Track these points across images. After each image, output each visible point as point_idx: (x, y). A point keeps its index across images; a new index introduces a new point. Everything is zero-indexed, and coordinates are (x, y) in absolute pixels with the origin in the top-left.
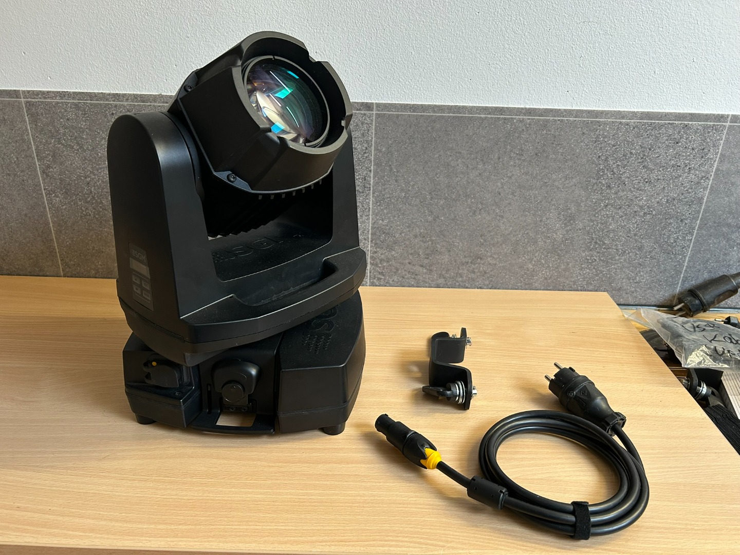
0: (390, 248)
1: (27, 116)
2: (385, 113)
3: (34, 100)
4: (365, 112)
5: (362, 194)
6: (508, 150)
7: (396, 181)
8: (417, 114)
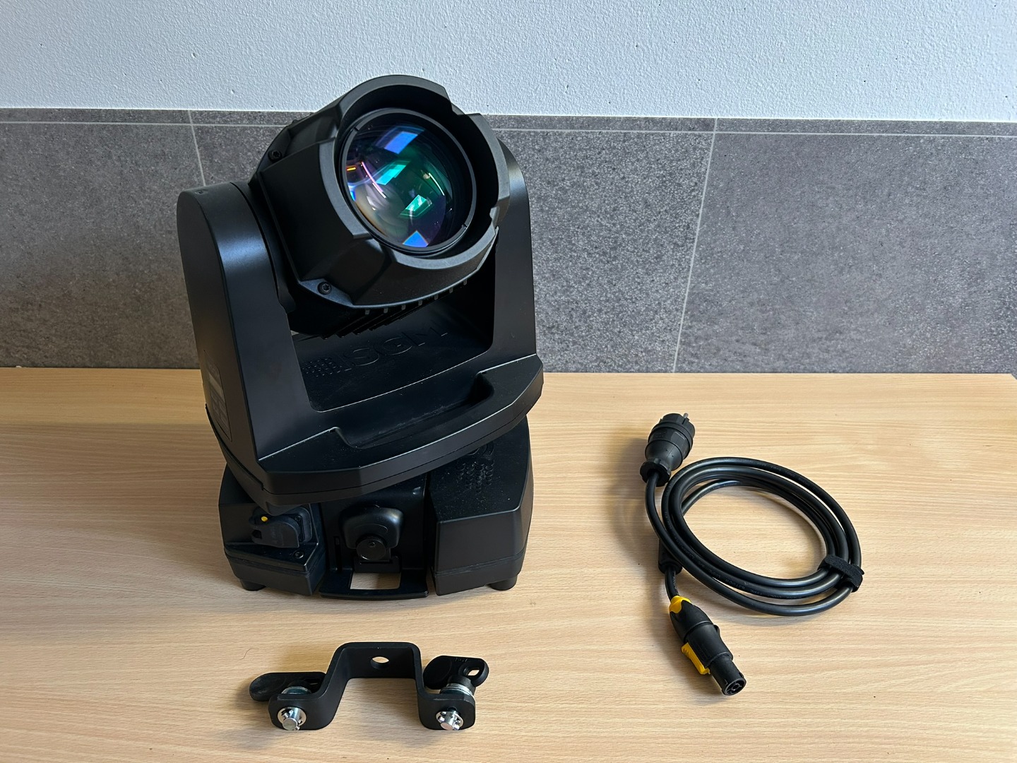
0: (712, 321)
1: (199, 148)
2: (729, 133)
3: (208, 125)
4: (701, 133)
5: (681, 248)
6: (904, 183)
7: (734, 229)
8: (778, 133)
